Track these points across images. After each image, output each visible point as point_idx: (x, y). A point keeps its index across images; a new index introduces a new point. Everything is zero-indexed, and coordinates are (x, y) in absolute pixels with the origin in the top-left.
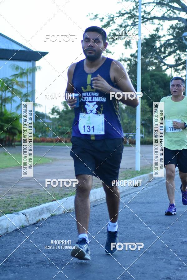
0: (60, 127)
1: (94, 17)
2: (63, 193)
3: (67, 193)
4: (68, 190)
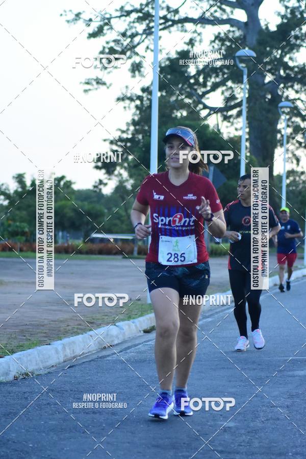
0: (10, 222)
1: (73, 16)
2: (15, 343)
3: (22, 343)
4: (24, 337)
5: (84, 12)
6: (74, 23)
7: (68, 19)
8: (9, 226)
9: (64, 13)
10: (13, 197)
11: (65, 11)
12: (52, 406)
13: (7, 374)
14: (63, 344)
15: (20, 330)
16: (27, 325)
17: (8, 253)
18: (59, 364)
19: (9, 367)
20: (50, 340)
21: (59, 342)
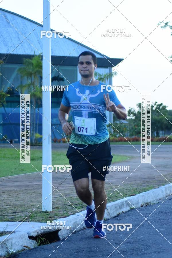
0: (136, 127)
1: (164, 25)
2: (141, 188)
3: (144, 187)
4: (145, 185)
5: (169, 22)
6: (165, 28)
7: (162, 26)
8: (136, 129)
9: (159, 23)
10: (137, 115)
11: (160, 22)
12: (162, 221)
13: (137, 204)
14: (165, 188)
15: (143, 181)
16: (146, 178)
17: (135, 142)
18: (164, 198)
19: (138, 200)
20: (158, 185)
21: (163, 187)
